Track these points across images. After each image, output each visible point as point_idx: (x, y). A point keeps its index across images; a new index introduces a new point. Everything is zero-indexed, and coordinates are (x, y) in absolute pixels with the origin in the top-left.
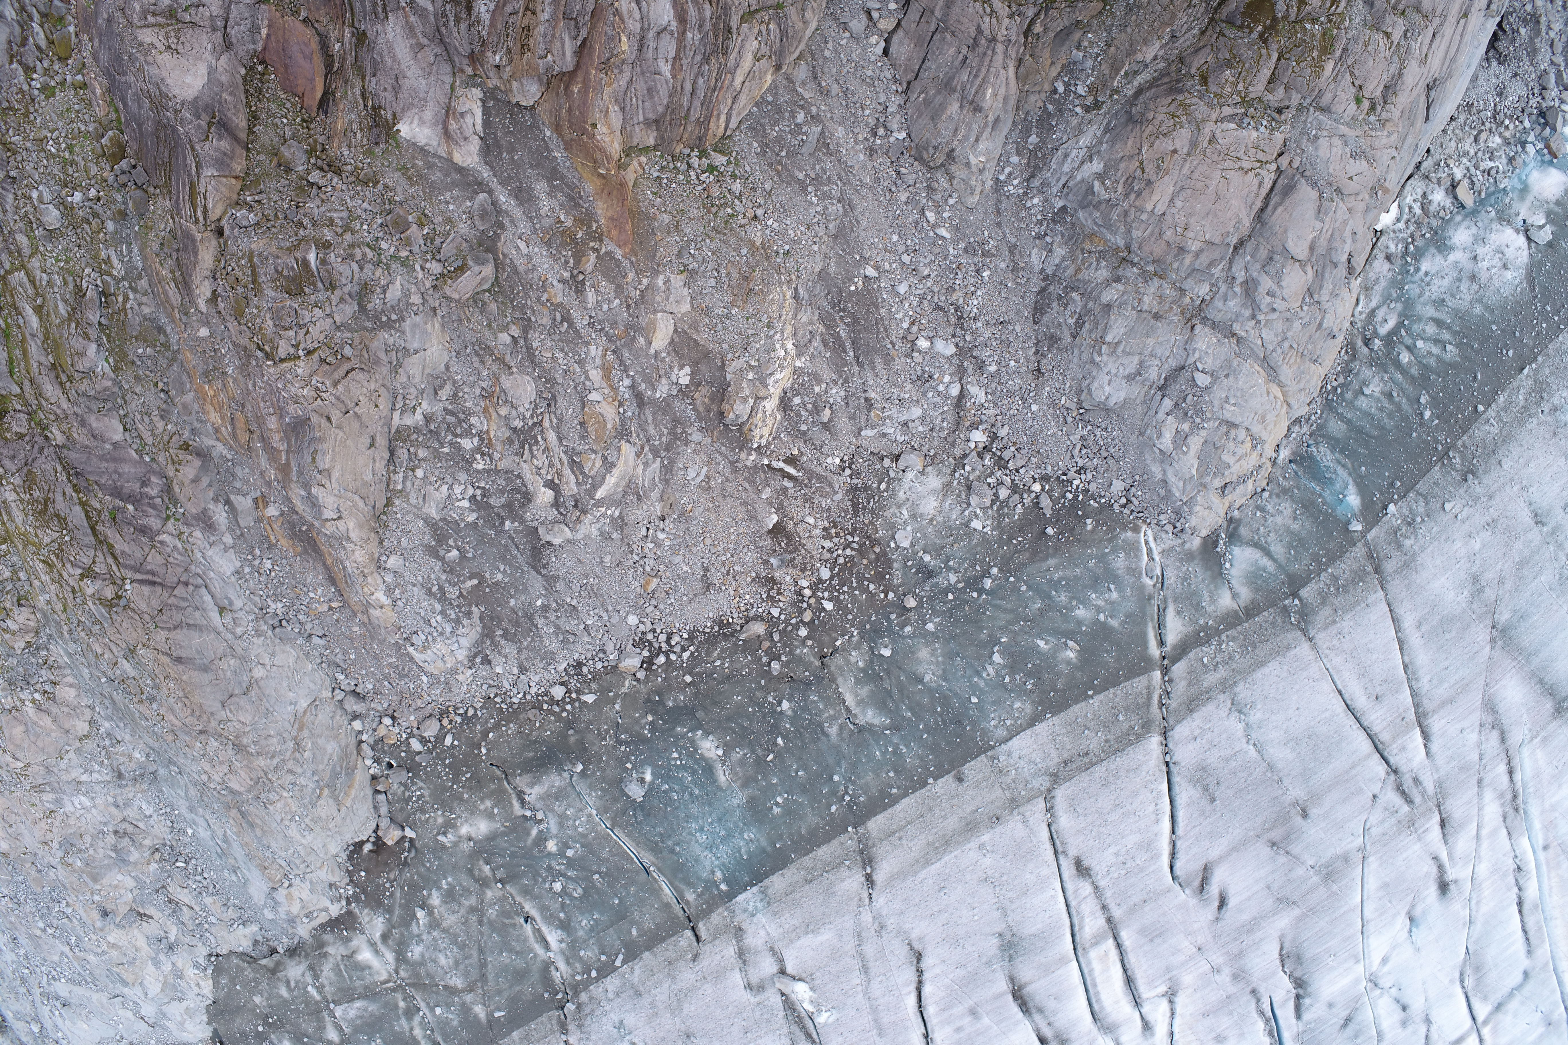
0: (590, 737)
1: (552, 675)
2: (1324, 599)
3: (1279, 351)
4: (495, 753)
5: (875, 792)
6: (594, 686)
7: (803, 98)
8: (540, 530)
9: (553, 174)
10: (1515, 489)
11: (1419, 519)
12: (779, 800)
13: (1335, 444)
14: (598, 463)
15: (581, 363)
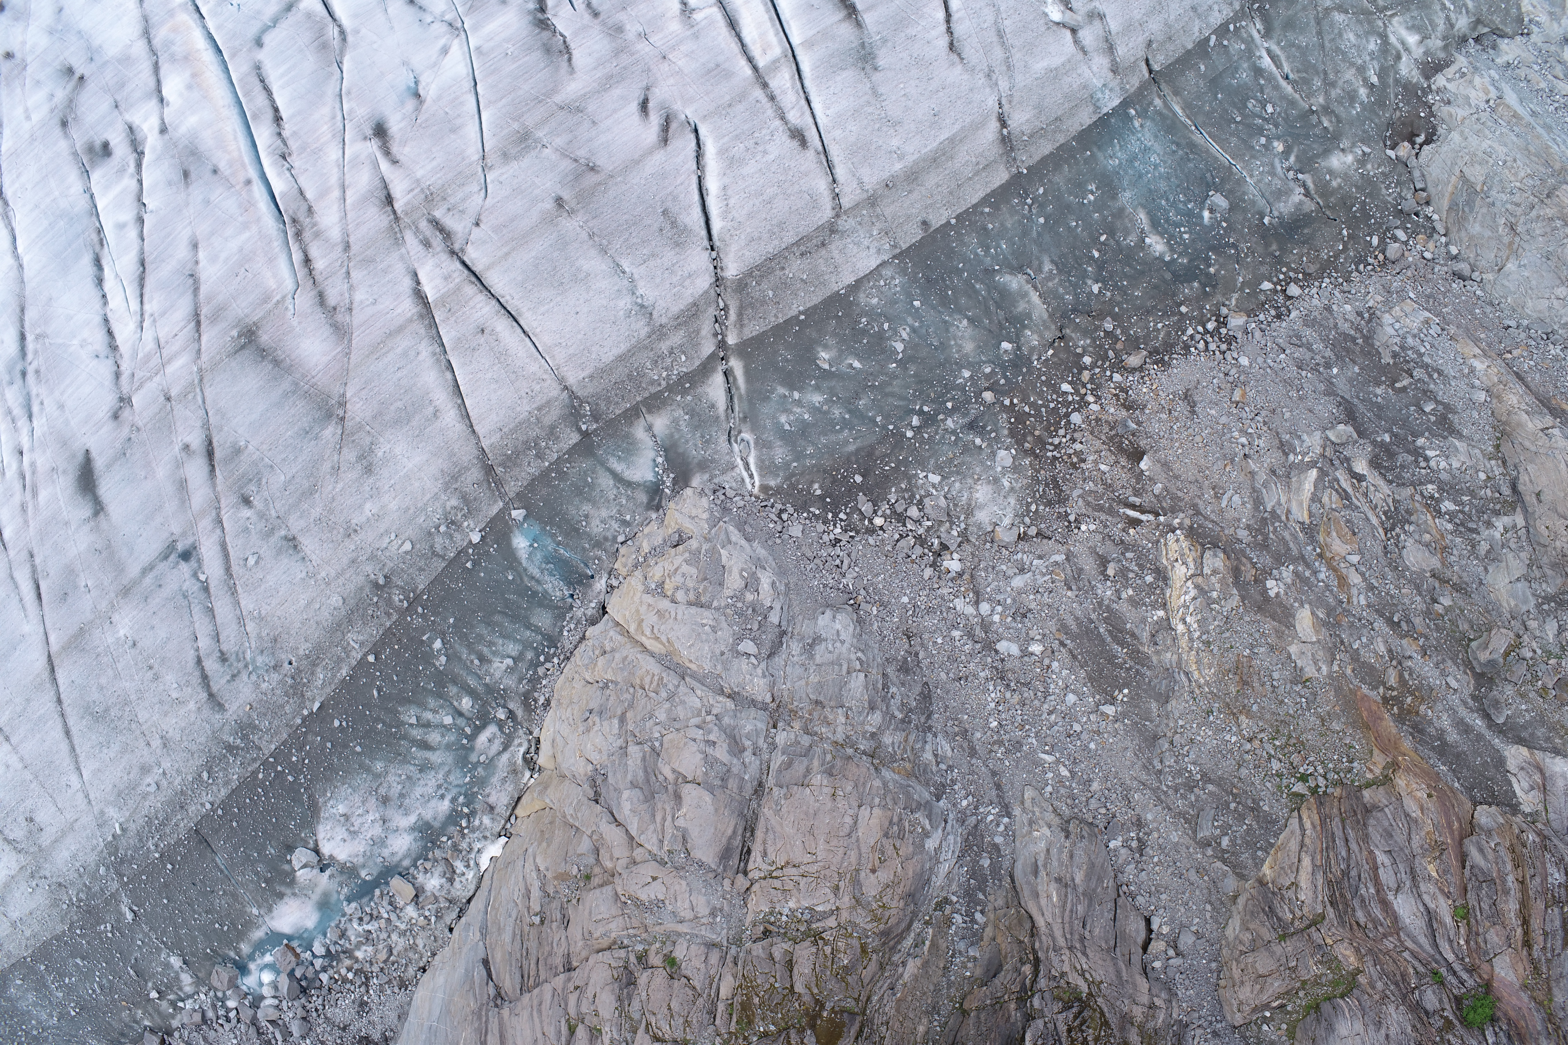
0: (1260, 249)
1: (1304, 305)
2: (552, 433)
3: (670, 686)
4: (1335, 231)
5: (1004, 208)
6: (1262, 298)
7: (1224, 861)
8: (1355, 436)
9: (1443, 750)
10: (323, 574)
11: (443, 529)
12: (1091, 197)
13: (543, 601)
14: (1325, 499)
15: (1371, 588)
